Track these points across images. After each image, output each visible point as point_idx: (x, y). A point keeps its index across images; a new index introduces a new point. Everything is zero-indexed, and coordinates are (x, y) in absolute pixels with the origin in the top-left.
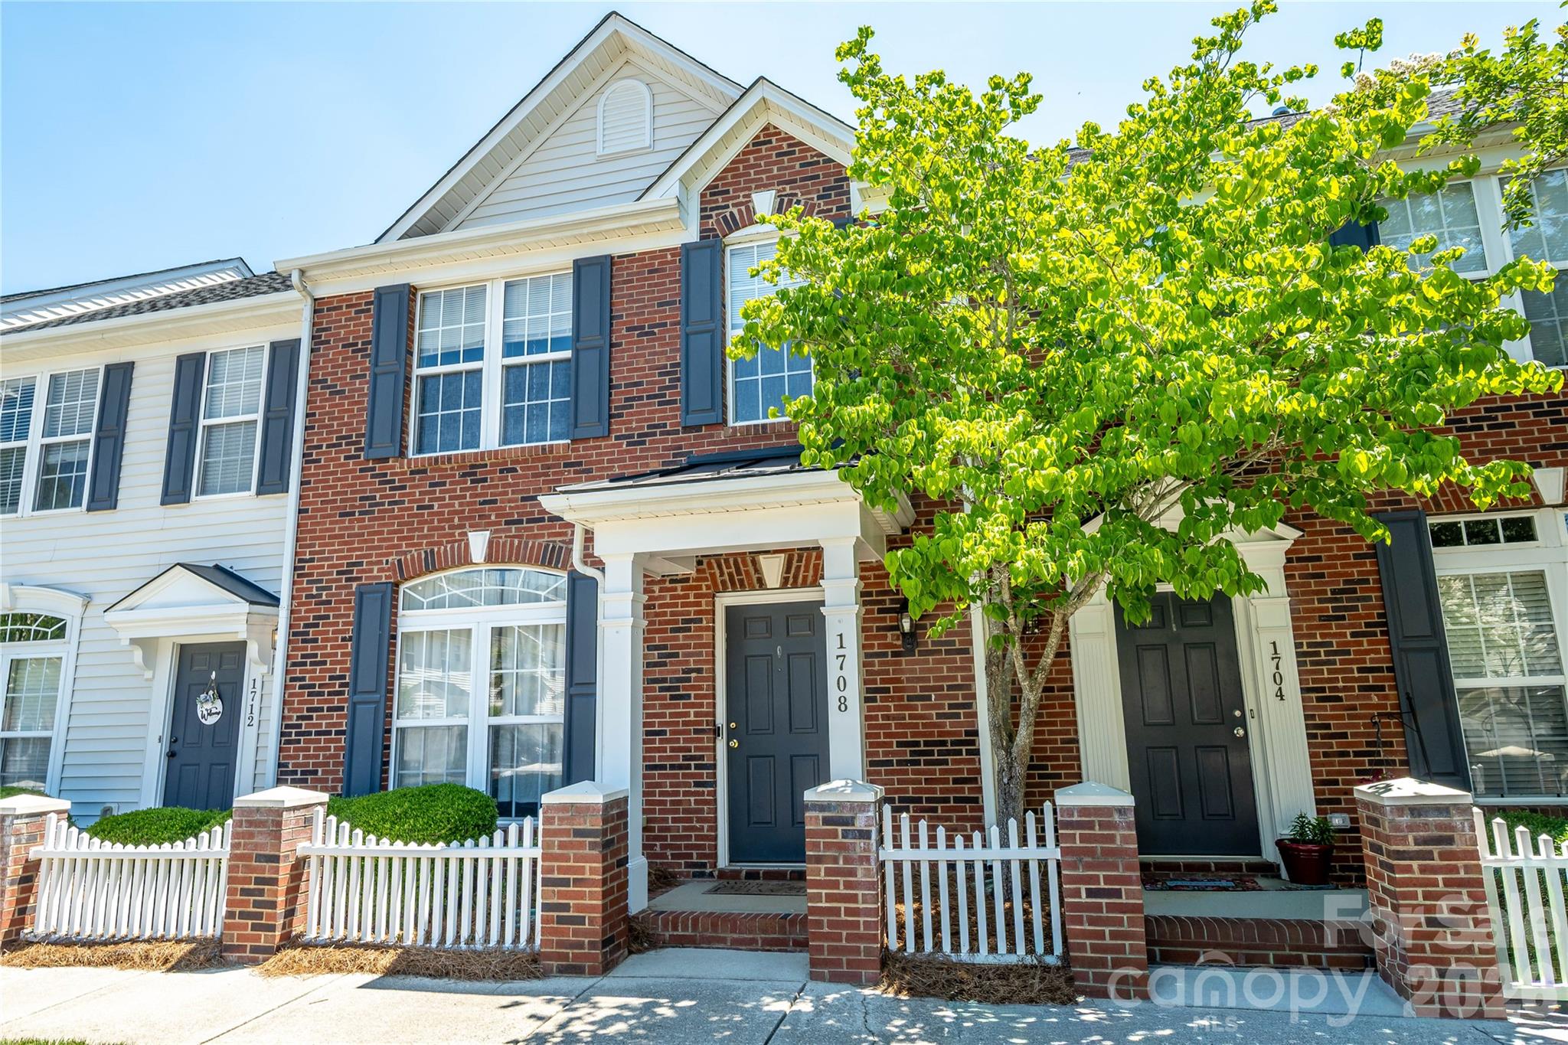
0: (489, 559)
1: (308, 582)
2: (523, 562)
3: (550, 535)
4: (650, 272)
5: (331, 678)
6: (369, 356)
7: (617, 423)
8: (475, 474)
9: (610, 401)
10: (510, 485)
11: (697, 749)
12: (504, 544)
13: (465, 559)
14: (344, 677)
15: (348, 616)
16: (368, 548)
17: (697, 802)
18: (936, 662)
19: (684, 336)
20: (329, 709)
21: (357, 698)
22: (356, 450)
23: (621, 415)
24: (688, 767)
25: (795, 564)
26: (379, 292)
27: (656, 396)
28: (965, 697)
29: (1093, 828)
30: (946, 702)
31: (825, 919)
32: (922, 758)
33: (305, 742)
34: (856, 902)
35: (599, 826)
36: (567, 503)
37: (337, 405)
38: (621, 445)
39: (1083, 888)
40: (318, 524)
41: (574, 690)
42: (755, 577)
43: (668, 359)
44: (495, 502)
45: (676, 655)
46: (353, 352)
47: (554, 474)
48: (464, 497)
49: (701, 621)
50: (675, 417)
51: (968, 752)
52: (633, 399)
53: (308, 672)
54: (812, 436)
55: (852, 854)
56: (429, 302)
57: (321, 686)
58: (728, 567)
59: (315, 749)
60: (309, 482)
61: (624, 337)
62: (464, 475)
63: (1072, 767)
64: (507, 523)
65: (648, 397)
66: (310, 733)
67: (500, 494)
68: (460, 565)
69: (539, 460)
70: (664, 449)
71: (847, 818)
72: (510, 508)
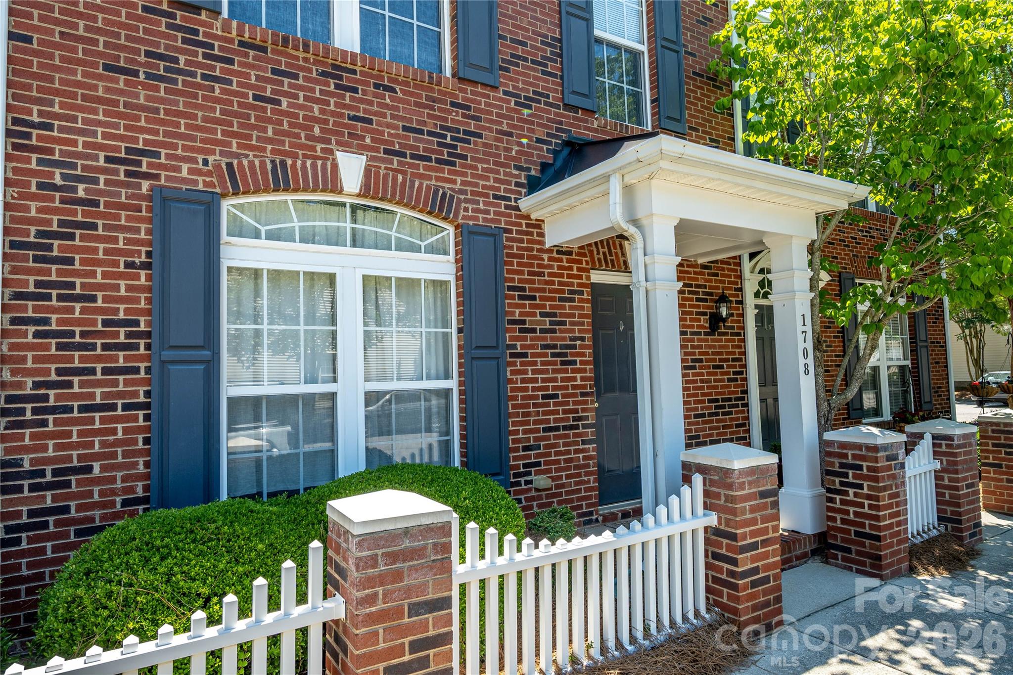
0: (366, 190)
1: (41, 162)
3: (438, 179)
5: (107, 323)
7: (504, 77)
8: (340, 78)
9: (498, 50)
11: (583, 410)
13: (333, 185)
14: (135, 323)
15: (137, 231)
16: (168, 135)
17: (584, 458)
18: (726, 340)
19: (564, 14)
20: (107, 372)
21: (167, 355)
23: (508, 70)
27: (539, 63)
29: (966, 447)
30: (732, 370)
32: (721, 411)
33: (59, 423)
34: (900, 516)
38: (509, 101)
39: (964, 484)
40: (56, 69)
41: (475, 354)
42: (621, 260)
43: (549, 30)
44: (369, 121)
45: (565, 323)
48: (327, 103)
49: (582, 293)
50: (557, 91)
52: (519, 57)
53: (53, 310)
55: (898, 481)
57: (85, 335)
58: (603, 247)
59: (82, 434)
62: (325, 74)
64: (386, 152)
65: (533, 62)
66: (68, 410)
67: (375, 113)
68: (325, 190)
69: (422, 88)
70: (548, 119)
71: (895, 455)
72: (390, 134)
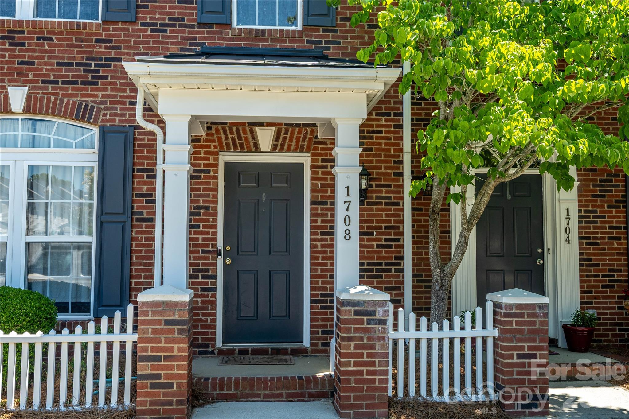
0: (27, 110)
2: (59, 115)
3: (82, 96)
7: (143, 13)
10: (46, 51)
11: (203, 264)
12: (42, 99)
17: (202, 302)
18: (378, 210)
23: (146, 7)
24: (197, 277)
25: (282, 135)
28: (395, 234)
29: (523, 317)
30: (383, 237)
31: (352, 378)
34: (375, 366)
35: (186, 317)
36: (147, 70)
38: (146, 30)
39: (515, 353)
41: (104, 218)
42: (252, 143)
44: (32, 63)
47: (87, 46)
48: (3, 56)
49: (209, 171)
50: (192, 14)
51: (396, 270)
55: (373, 335)
58: (232, 133)
62: (3, 38)
67: (37, 57)
69: (73, 34)
70: (182, 38)
71: (370, 311)
72: (47, 70)
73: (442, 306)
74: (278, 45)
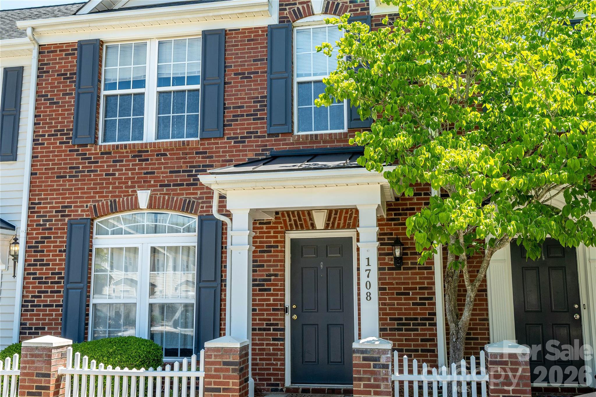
0: (150, 206)
1: (37, 217)
2: (171, 209)
3: (187, 194)
4: (248, 41)
5: (52, 274)
6: (74, 82)
7: (228, 130)
8: (141, 156)
9: (224, 117)
10: (162, 164)
11: (274, 319)
12: (159, 198)
13: (135, 206)
14: (61, 273)
15: (63, 237)
16: (75, 198)
17: (274, 349)
18: (413, 274)
19: (269, 81)
20: (51, 292)
21: (69, 286)
22: (67, 138)
23: (230, 125)
24: (269, 330)
25: (333, 216)
26: (81, 44)
27: (251, 115)
28: (428, 294)
29: (507, 365)
30: (418, 297)
32: (404, 327)
33: (37, 310)
35: (238, 360)
36: (215, 180)
37: (54, 111)
38: (230, 143)
39: (501, 396)
40: (43, 182)
41: (202, 285)
42: (309, 223)
43: (259, 93)
44: (153, 173)
45: (263, 266)
46: (64, 79)
47: (190, 158)
48: (135, 169)
49: (277, 247)
50: (263, 127)
51: (430, 324)
52: (238, 116)
53: (38, 270)
54: (372, 154)
55: (378, 377)
56: (110, 50)
57: (46, 278)
58: (294, 216)
59: (43, 315)
60: (37, 157)
61: (233, 78)
62: (134, 156)
63: (485, 334)
64: (161, 186)
65: (247, 115)
66: (40, 306)
67: (156, 169)
68: (132, 209)
69: (180, 149)
70: (256, 146)
71: (376, 357)
72: (163, 177)
73: (459, 355)
74: (328, 146)
